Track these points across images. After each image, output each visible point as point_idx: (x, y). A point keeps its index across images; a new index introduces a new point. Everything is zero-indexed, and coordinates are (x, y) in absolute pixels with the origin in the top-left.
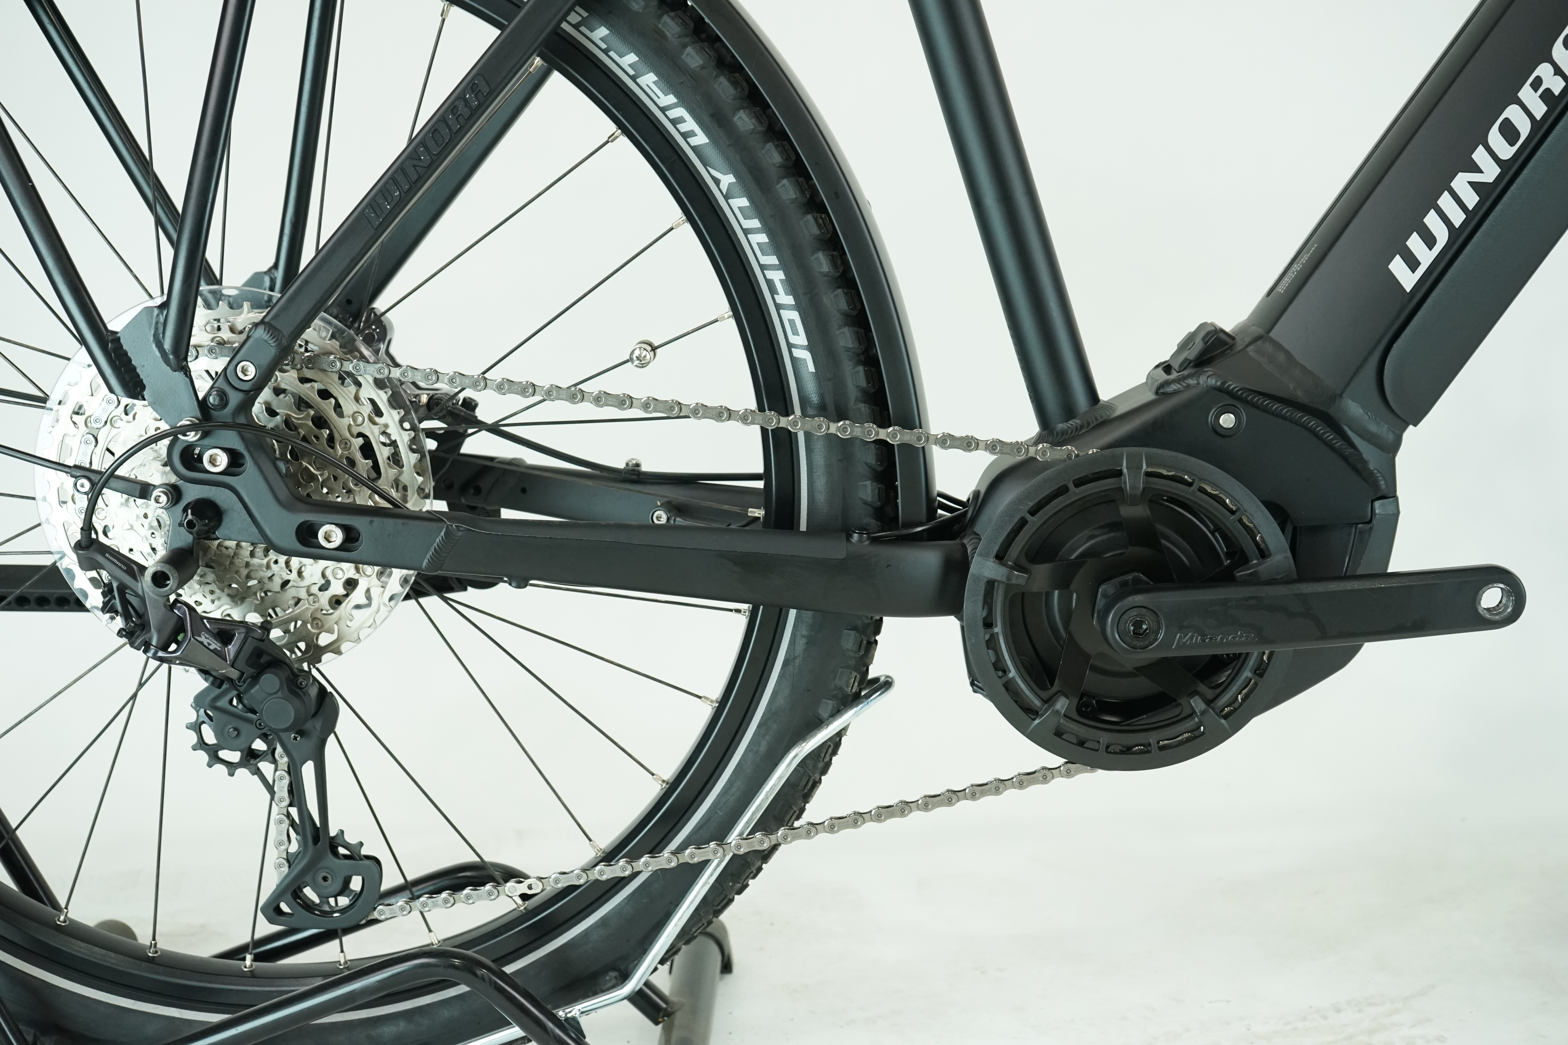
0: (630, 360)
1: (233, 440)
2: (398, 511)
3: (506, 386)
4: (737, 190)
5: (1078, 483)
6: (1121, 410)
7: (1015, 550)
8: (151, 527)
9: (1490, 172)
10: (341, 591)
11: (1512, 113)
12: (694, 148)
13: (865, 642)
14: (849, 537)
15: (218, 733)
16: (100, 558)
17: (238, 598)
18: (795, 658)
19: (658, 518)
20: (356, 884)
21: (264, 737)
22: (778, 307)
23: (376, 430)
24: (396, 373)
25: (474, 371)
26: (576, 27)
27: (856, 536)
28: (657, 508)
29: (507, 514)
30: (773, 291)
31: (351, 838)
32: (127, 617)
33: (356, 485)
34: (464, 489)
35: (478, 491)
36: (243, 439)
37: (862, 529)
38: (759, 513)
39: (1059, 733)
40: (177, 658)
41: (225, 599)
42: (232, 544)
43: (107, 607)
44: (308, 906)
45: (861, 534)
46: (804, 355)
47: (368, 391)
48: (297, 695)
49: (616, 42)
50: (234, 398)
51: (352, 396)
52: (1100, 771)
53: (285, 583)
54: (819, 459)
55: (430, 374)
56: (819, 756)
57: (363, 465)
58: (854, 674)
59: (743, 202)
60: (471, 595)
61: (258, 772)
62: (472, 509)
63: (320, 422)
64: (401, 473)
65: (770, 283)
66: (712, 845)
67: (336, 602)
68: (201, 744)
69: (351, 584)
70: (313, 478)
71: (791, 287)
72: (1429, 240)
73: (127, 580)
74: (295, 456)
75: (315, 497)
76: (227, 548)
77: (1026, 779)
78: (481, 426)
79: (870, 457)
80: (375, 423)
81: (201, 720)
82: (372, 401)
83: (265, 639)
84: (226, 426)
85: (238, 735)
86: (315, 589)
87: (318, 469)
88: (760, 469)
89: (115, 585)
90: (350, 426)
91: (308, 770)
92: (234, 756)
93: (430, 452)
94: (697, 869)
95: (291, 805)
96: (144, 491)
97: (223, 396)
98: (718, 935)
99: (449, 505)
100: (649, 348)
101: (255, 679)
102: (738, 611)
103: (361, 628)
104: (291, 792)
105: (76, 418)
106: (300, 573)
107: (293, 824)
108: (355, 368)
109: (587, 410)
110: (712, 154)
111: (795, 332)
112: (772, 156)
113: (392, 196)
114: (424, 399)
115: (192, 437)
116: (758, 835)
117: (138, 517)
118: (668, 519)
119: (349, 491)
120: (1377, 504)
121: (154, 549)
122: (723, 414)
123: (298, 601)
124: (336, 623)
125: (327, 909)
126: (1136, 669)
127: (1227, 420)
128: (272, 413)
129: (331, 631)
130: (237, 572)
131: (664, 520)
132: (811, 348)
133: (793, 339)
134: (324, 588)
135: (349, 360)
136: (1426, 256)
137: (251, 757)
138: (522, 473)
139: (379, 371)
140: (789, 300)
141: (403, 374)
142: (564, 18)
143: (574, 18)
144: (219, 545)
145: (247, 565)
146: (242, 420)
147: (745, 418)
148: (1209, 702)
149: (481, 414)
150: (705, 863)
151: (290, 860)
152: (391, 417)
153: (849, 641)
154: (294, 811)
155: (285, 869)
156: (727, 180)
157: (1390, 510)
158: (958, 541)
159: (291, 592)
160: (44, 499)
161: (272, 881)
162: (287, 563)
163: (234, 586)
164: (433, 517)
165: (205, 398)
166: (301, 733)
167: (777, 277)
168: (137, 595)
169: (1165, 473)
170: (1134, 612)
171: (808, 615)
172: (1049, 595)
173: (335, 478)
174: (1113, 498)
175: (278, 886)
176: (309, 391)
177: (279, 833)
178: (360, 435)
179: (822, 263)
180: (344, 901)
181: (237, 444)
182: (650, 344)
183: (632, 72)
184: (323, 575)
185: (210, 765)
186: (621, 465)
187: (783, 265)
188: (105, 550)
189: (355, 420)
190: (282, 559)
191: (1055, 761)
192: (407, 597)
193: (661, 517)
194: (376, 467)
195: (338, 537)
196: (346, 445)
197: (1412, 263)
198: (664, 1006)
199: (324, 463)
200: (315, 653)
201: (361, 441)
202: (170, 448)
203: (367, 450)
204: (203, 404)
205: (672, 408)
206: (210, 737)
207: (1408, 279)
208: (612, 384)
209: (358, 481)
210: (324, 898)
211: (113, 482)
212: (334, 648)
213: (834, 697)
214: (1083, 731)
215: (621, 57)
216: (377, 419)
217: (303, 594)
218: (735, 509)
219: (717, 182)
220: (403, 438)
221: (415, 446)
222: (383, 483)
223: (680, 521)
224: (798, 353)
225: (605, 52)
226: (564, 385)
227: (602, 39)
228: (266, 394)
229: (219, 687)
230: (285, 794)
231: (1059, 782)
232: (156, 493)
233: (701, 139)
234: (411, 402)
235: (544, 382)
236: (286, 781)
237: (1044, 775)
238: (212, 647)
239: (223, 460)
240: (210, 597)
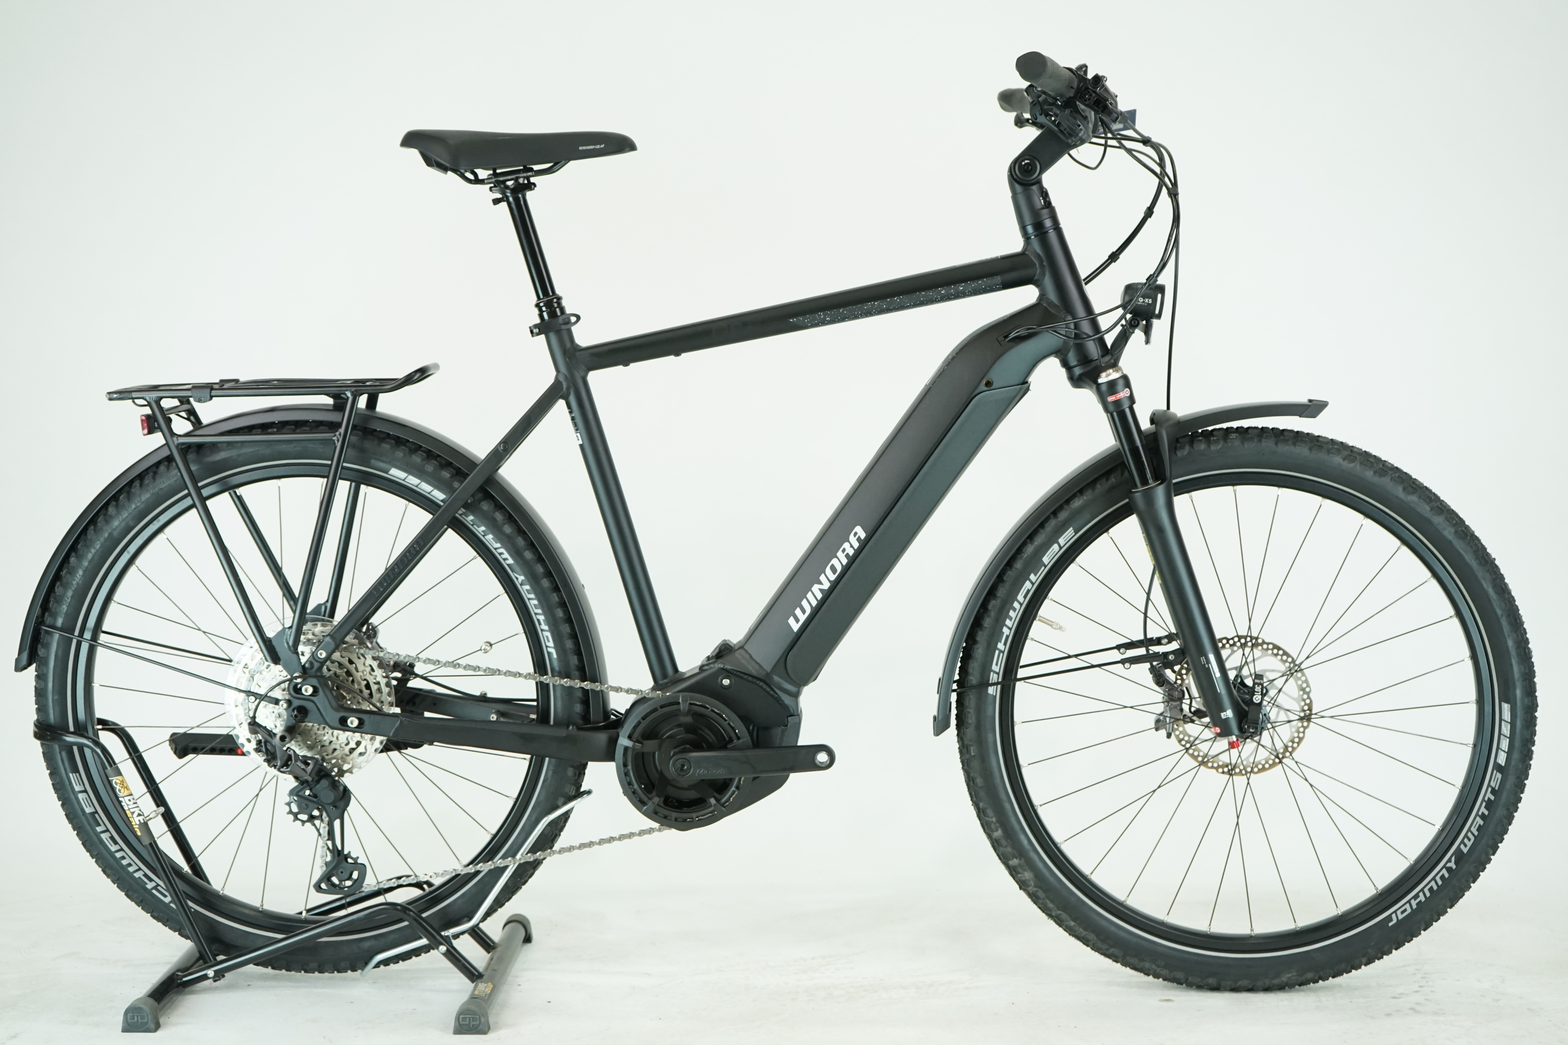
0: (481, 650)
1: (315, 682)
2: (380, 712)
3: (428, 661)
4: (526, 582)
5: (662, 707)
6: (688, 675)
7: (636, 735)
8: (276, 717)
9: (826, 585)
10: (354, 746)
11: (834, 562)
12: (508, 565)
13: (577, 773)
14: (568, 727)
15: (299, 806)
16: (258, 729)
17: (310, 748)
18: (547, 779)
19: (493, 718)
20: (355, 875)
21: (318, 809)
22: (542, 630)
23: (372, 677)
24: (381, 654)
25: (414, 655)
26: (461, 515)
27: (571, 727)
28: (493, 713)
29: (427, 714)
30: (540, 624)
31: (353, 855)
32: (267, 755)
33: (363, 701)
34: (408, 703)
35: (414, 704)
36: (319, 682)
37: (574, 724)
38: (534, 716)
39: (656, 813)
40: (287, 771)
41: (305, 748)
42: (310, 724)
43: (257, 750)
44: (334, 885)
45: (573, 726)
46: (553, 651)
47: (369, 661)
48: (335, 789)
49: (477, 521)
50: (316, 665)
51: (363, 663)
52: (673, 830)
53: (331, 742)
54: (559, 694)
55: (396, 655)
56: (557, 822)
57: (366, 692)
58: (573, 787)
59: (528, 587)
60: (410, 751)
61: (314, 825)
62: (411, 712)
63: (349, 673)
64: (381, 696)
65: (538, 620)
66: (510, 859)
67: (352, 750)
68: (291, 812)
69: (358, 744)
70: (344, 697)
71: (547, 622)
72: (804, 611)
73: (269, 738)
74: (338, 688)
75: (345, 706)
76: (308, 726)
77: (642, 833)
78: (417, 676)
79: (579, 694)
80: (371, 675)
81: (291, 801)
82: (371, 666)
83: (322, 765)
84: (311, 676)
85: (307, 808)
86: (343, 745)
87: (347, 694)
88: (535, 697)
89: (263, 741)
90: (361, 676)
91: (337, 823)
92: (304, 817)
93: (394, 686)
94: (503, 869)
95: (328, 840)
96: (276, 702)
97: (311, 664)
98: (525, 923)
99: (402, 710)
100: (489, 645)
101: (318, 782)
102: (525, 759)
103: (361, 762)
104: (329, 834)
105: (245, 670)
106: (337, 738)
107: (328, 849)
108: (364, 652)
109: (460, 671)
110: (516, 568)
111: (549, 641)
112: (540, 569)
113: (383, 585)
114: (392, 663)
115: (299, 680)
116: (529, 855)
117: (270, 713)
118: (497, 718)
119: (359, 703)
120: (789, 718)
121: (276, 726)
122: (517, 675)
123: (335, 750)
124: (351, 760)
125: (342, 886)
126: (689, 786)
127: (726, 682)
128: (329, 670)
129: (349, 763)
130: (311, 737)
131: (495, 719)
132: (556, 647)
133: (548, 644)
134: (347, 744)
135: (361, 648)
136: (802, 618)
137: (312, 818)
138: (434, 697)
139: (375, 653)
140: (546, 628)
141: (384, 655)
142: (457, 513)
143: (460, 512)
144: (305, 725)
145: (316, 734)
146: (319, 674)
147: (527, 676)
148: (718, 800)
149: (417, 670)
150: (506, 867)
151: (327, 864)
152: (379, 673)
153: (570, 772)
154: (330, 843)
155: (324, 868)
156: (521, 578)
157: (797, 721)
158: (615, 730)
159: (333, 746)
160: (229, 705)
161: (318, 874)
162: (332, 733)
163: (309, 742)
164: (395, 715)
165: (304, 665)
166: (335, 807)
167: (542, 618)
168: (272, 744)
169: (698, 703)
170: (680, 761)
171: (553, 760)
172: (654, 754)
173: (354, 697)
174: (677, 714)
175: (321, 876)
176: (345, 661)
177: (323, 852)
178: (365, 680)
179: (560, 613)
180: (348, 883)
181: (317, 685)
182: (489, 643)
183: (483, 534)
184: (347, 739)
185: (294, 821)
186: (478, 694)
187: (544, 613)
188: (259, 726)
189: (363, 673)
190: (330, 731)
191: (656, 825)
192: (382, 751)
193: (494, 717)
194: (371, 695)
195: (356, 722)
196: (359, 684)
197: (797, 620)
198: (492, 944)
199: (349, 691)
200: (341, 773)
201: (365, 682)
202: (289, 685)
203: (368, 686)
204: (303, 667)
205: (496, 672)
206: (295, 809)
207: (796, 627)
208: (472, 661)
209: (364, 699)
210: (341, 881)
211: (266, 699)
212: (350, 771)
213: (564, 797)
214: (666, 812)
215: (479, 527)
216: (372, 673)
217: (338, 747)
218: (525, 715)
219: (517, 578)
220: (383, 682)
221: (388, 685)
222: (374, 700)
223: (502, 719)
224: (551, 650)
225: (472, 525)
226: (450, 661)
227: (471, 521)
228: (328, 663)
229: (302, 785)
230: (326, 834)
231: (656, 834)
232: (281, 703)
233: (511, 561)
234: (387, 665)
235: (443, 660)
236: (327, 829)
237: (651, 831)
238: (302, 767)
239: (310, 690)
240: (298, 747)
